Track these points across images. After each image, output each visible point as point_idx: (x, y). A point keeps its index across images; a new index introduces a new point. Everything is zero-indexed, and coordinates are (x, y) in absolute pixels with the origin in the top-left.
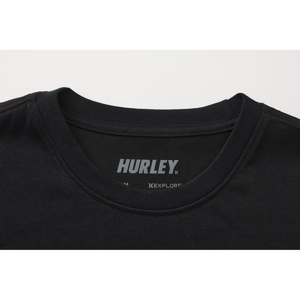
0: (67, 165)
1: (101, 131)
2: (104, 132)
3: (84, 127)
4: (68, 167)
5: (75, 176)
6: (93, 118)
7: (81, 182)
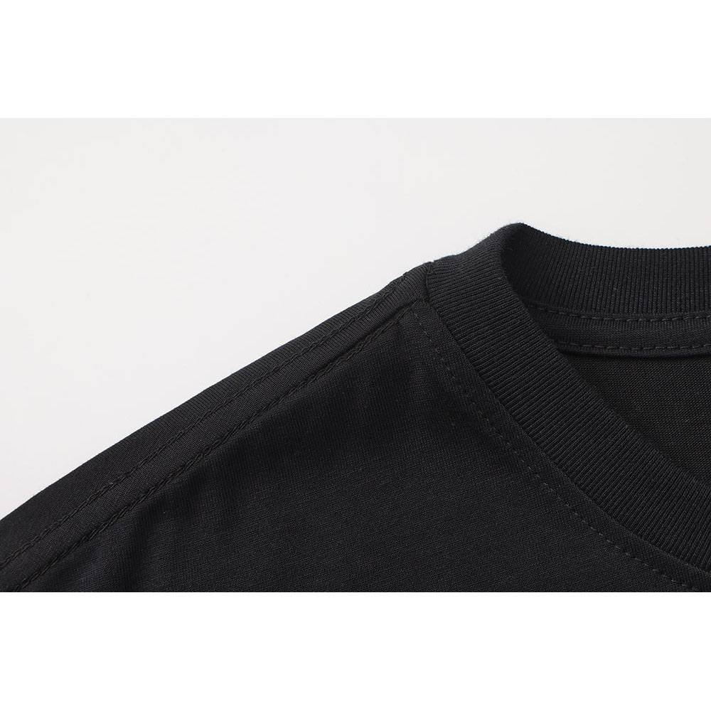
0: (598, 504)
1: (684, 351)
2: (694, 351)
3: (616, 352)
4: (606, 511)
5: (641, 536)
6: (637, 313)
7: (668, 552)
